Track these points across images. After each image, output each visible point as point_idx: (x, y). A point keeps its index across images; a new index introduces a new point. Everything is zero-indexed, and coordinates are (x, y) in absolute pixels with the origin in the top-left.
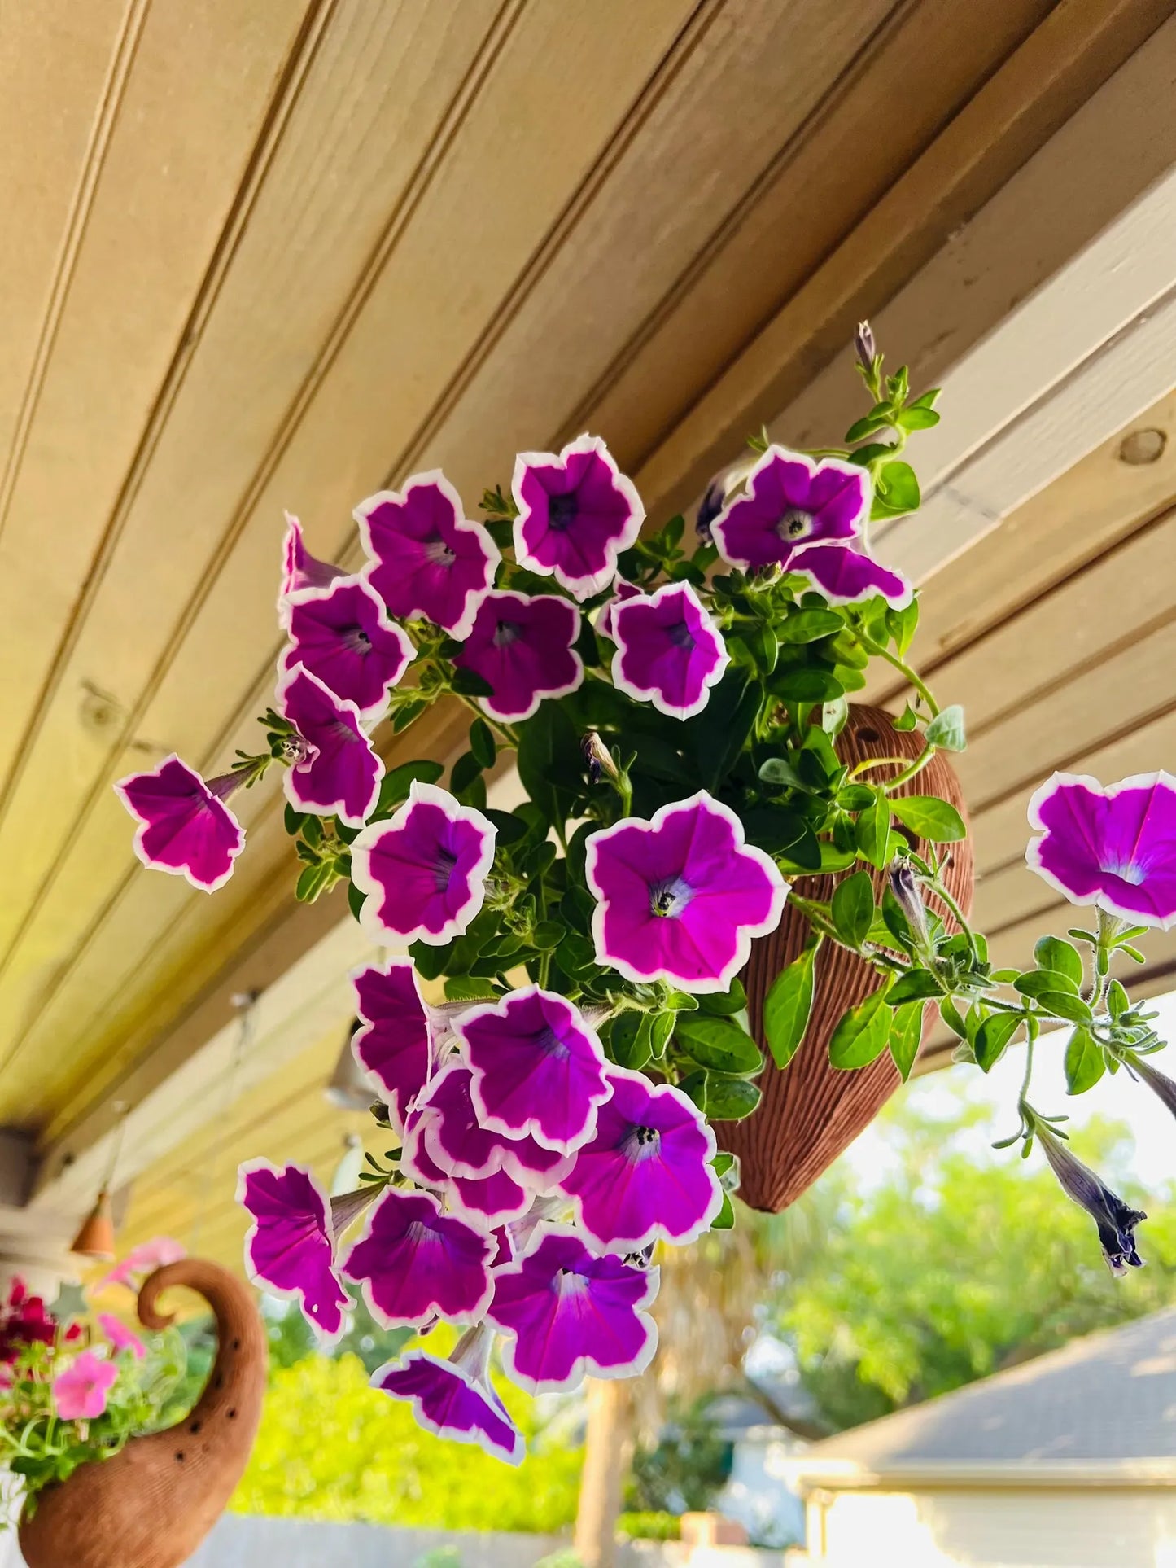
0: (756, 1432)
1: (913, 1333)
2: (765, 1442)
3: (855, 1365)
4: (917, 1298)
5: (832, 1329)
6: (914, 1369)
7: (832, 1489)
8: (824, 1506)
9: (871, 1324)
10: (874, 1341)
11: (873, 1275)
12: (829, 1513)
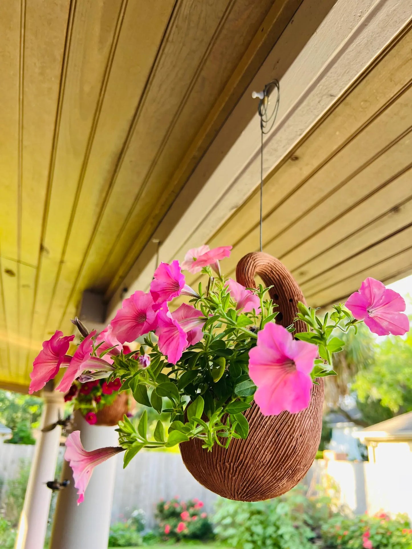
0: (339, 425)
1: (399, 389)
2: (343, 428)
3: (380, 401)
4: (400, 377)
5: (370, 389)
6: (401, 402)
7: (377, 441)
8: (374, 447)
9: (385, 387)
10: (386, 393)
11: (384, 370)
12: (376, 449)
